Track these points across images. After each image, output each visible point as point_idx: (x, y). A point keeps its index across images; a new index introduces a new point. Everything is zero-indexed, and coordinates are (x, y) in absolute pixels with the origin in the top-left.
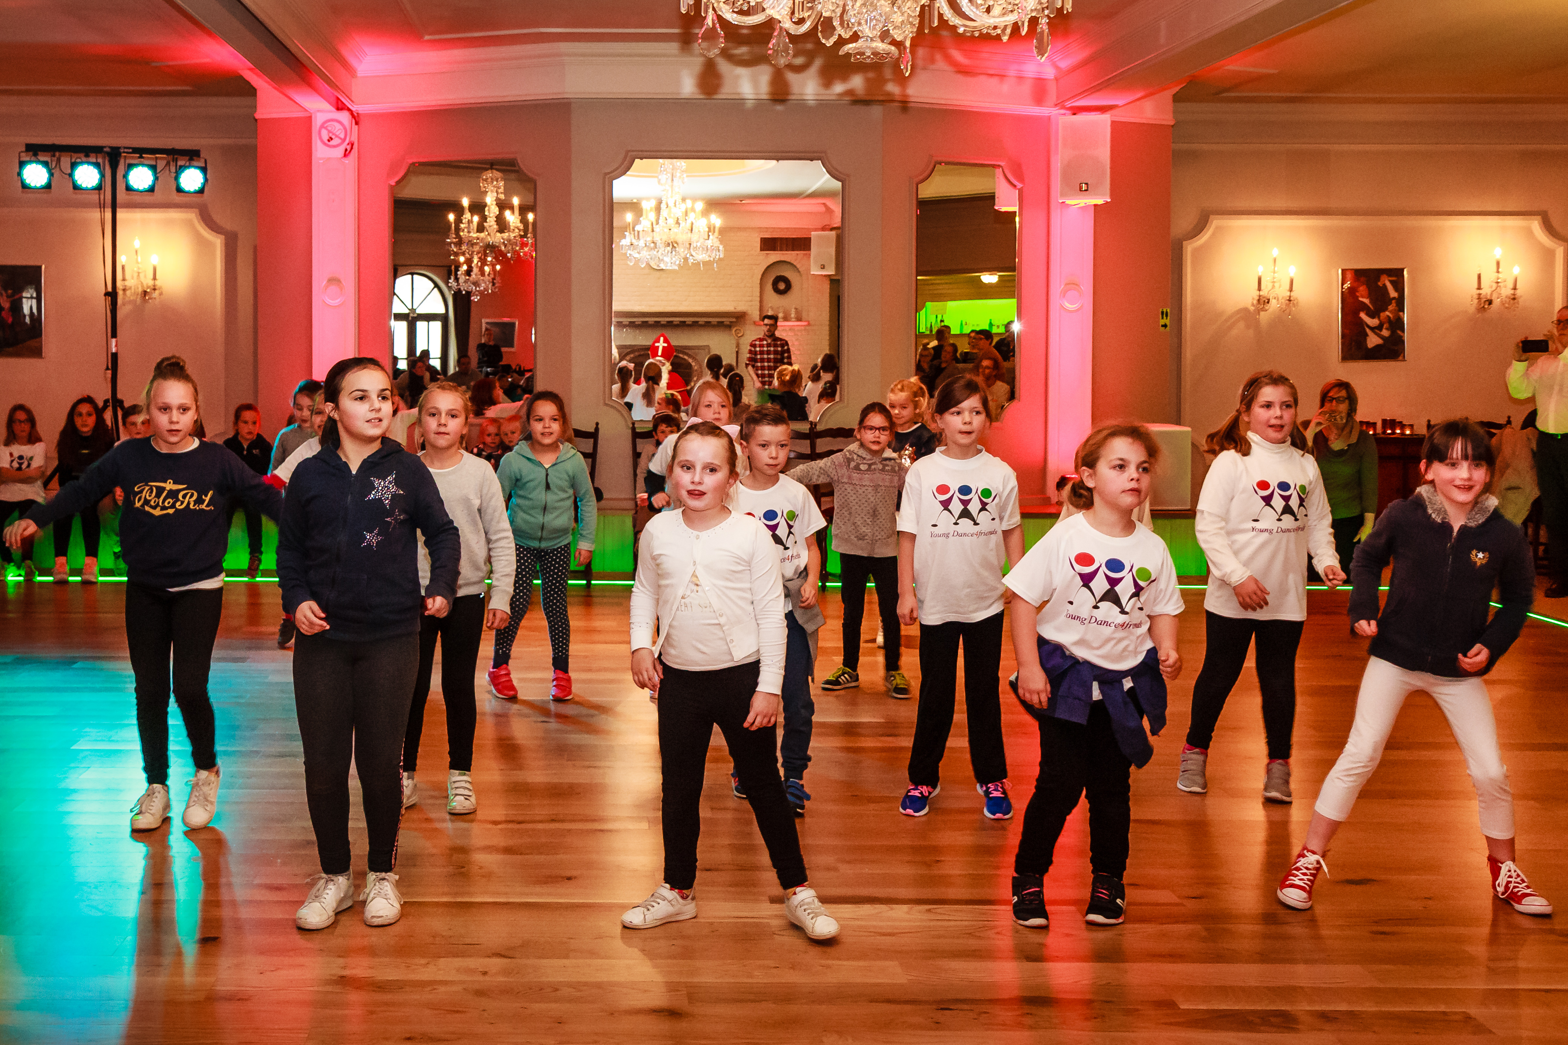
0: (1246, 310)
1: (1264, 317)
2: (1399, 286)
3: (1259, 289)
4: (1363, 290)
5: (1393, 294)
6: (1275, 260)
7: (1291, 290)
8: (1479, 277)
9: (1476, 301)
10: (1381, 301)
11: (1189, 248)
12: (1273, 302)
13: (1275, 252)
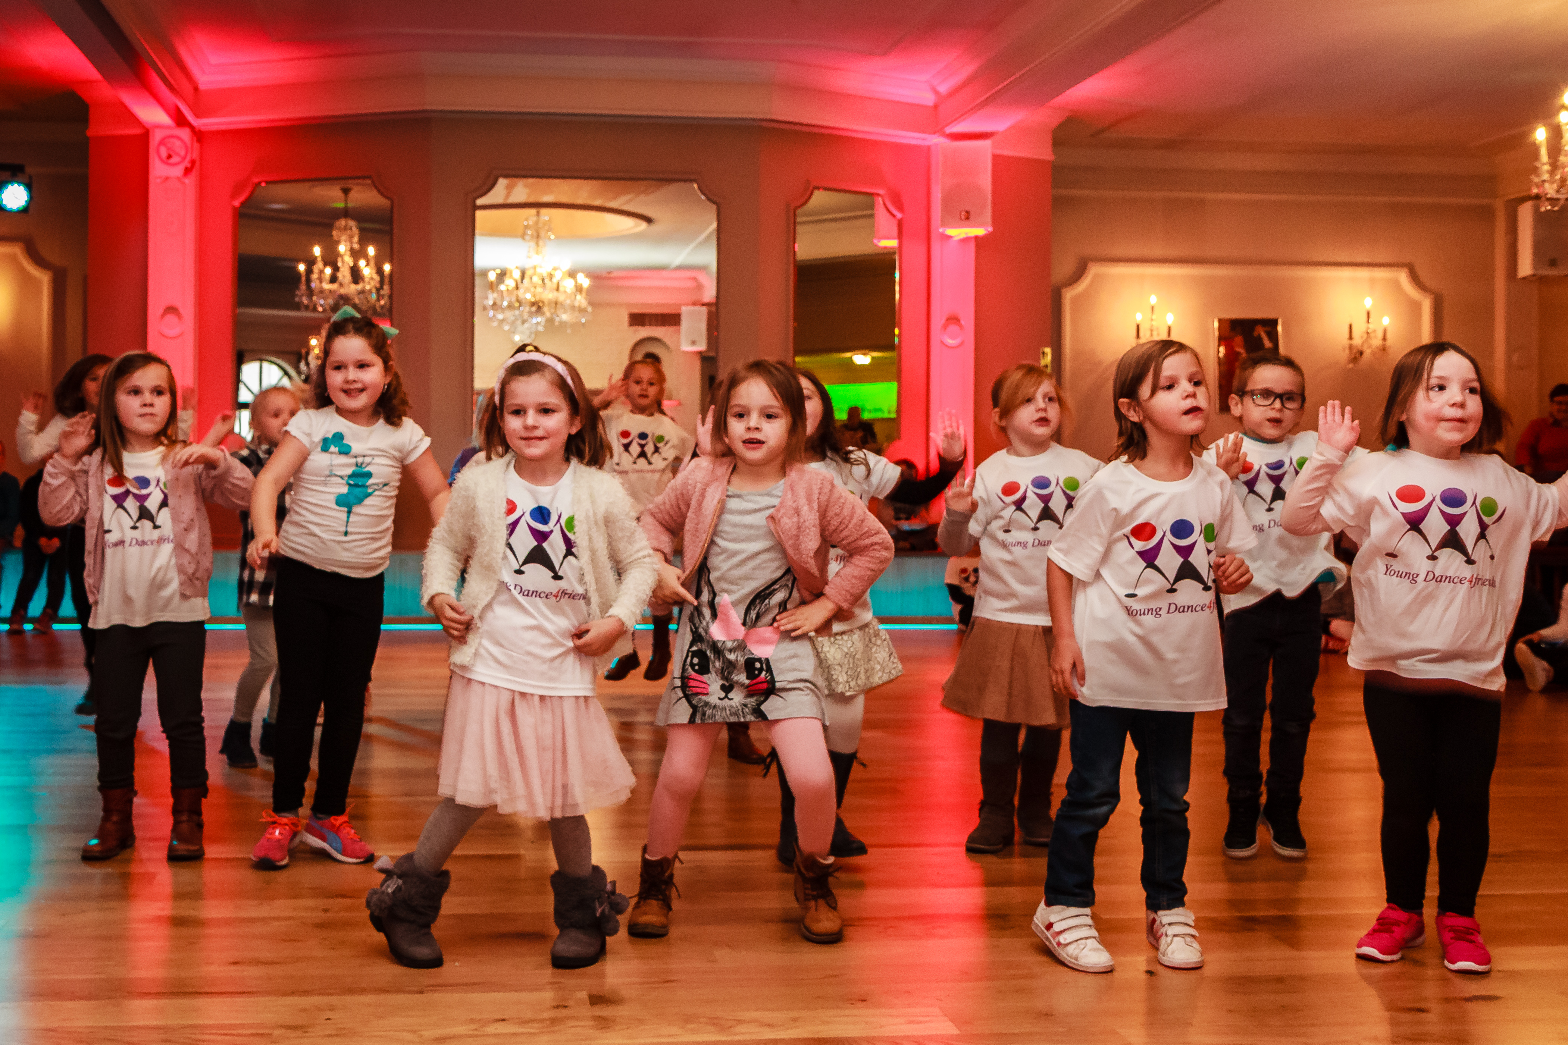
2: (1274, 337)
3: (1138, 336)
4: (1239, 340)
5: (1268, 344)
6: (1153, 308)
7: (1168, 335)
8: (1350, 327)
9: (1347, 352)
11: (1069, 295)
13: (1153, 299)
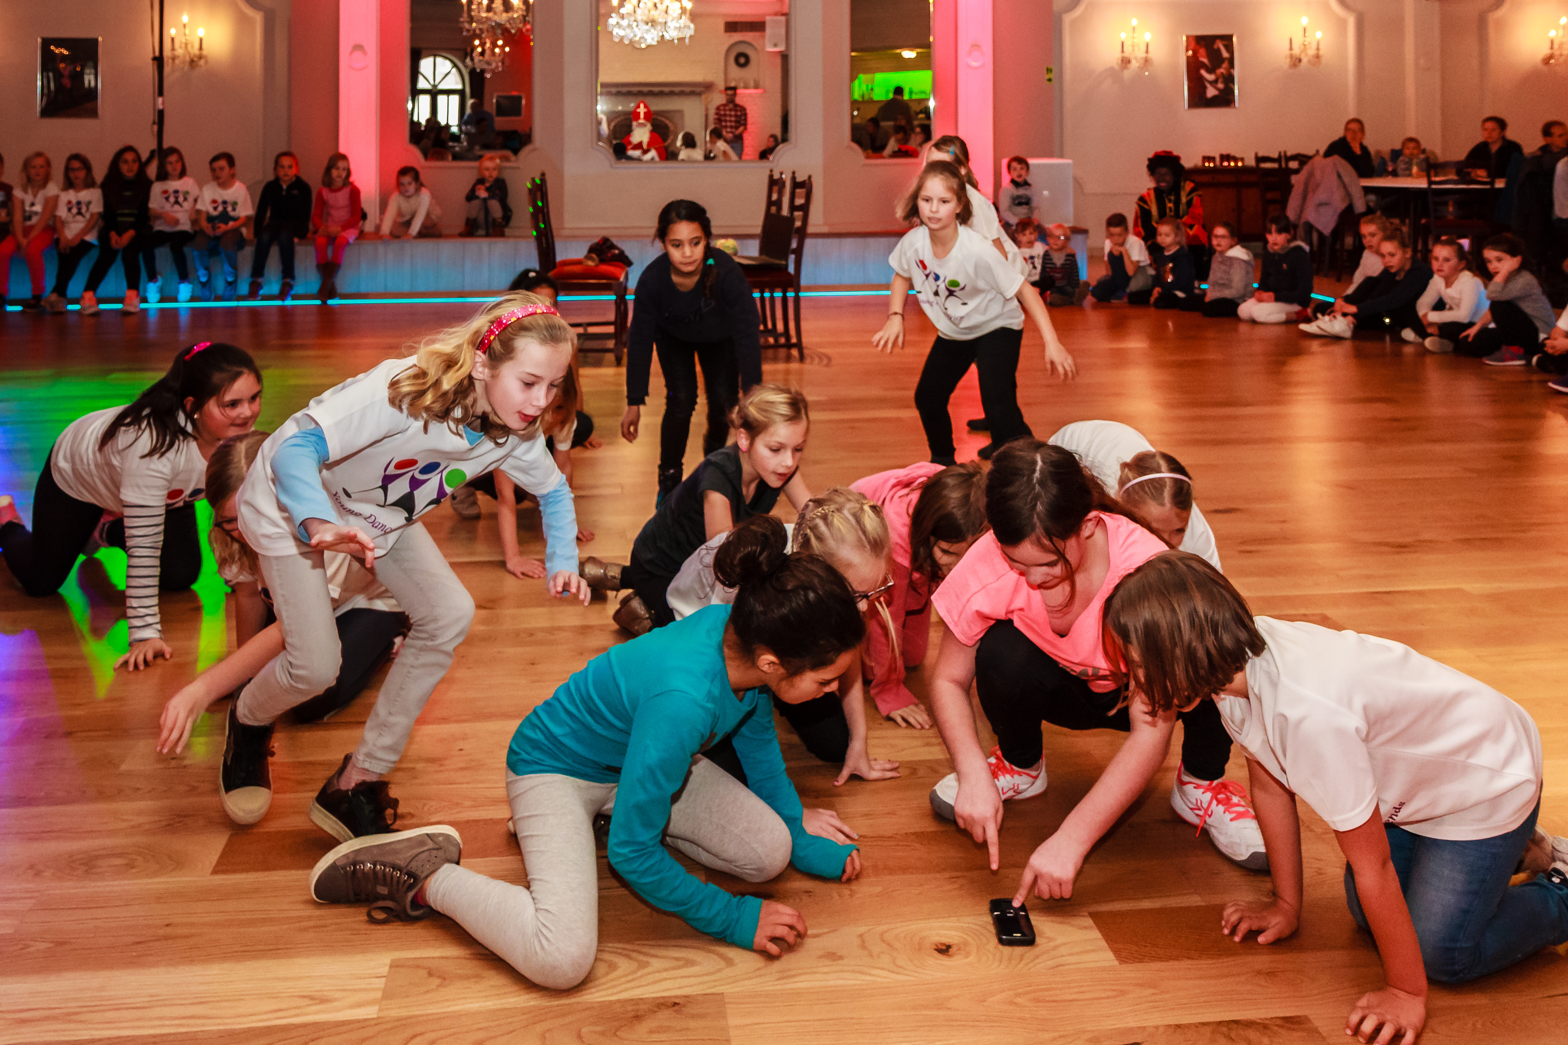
0: (1112, 69)
1: (1127, 74)
2: (1230, 49)
3: (1123, 51)
4: (1202, 52)
5: (1225, 54)
6: (1134, 28)
7: (1147, 52)
8: (1291, 40)
9: (1288, 60)
10: (1216, 60)
11: (1067, 19)
12: (1133, 62)
13: (1135, 21)
